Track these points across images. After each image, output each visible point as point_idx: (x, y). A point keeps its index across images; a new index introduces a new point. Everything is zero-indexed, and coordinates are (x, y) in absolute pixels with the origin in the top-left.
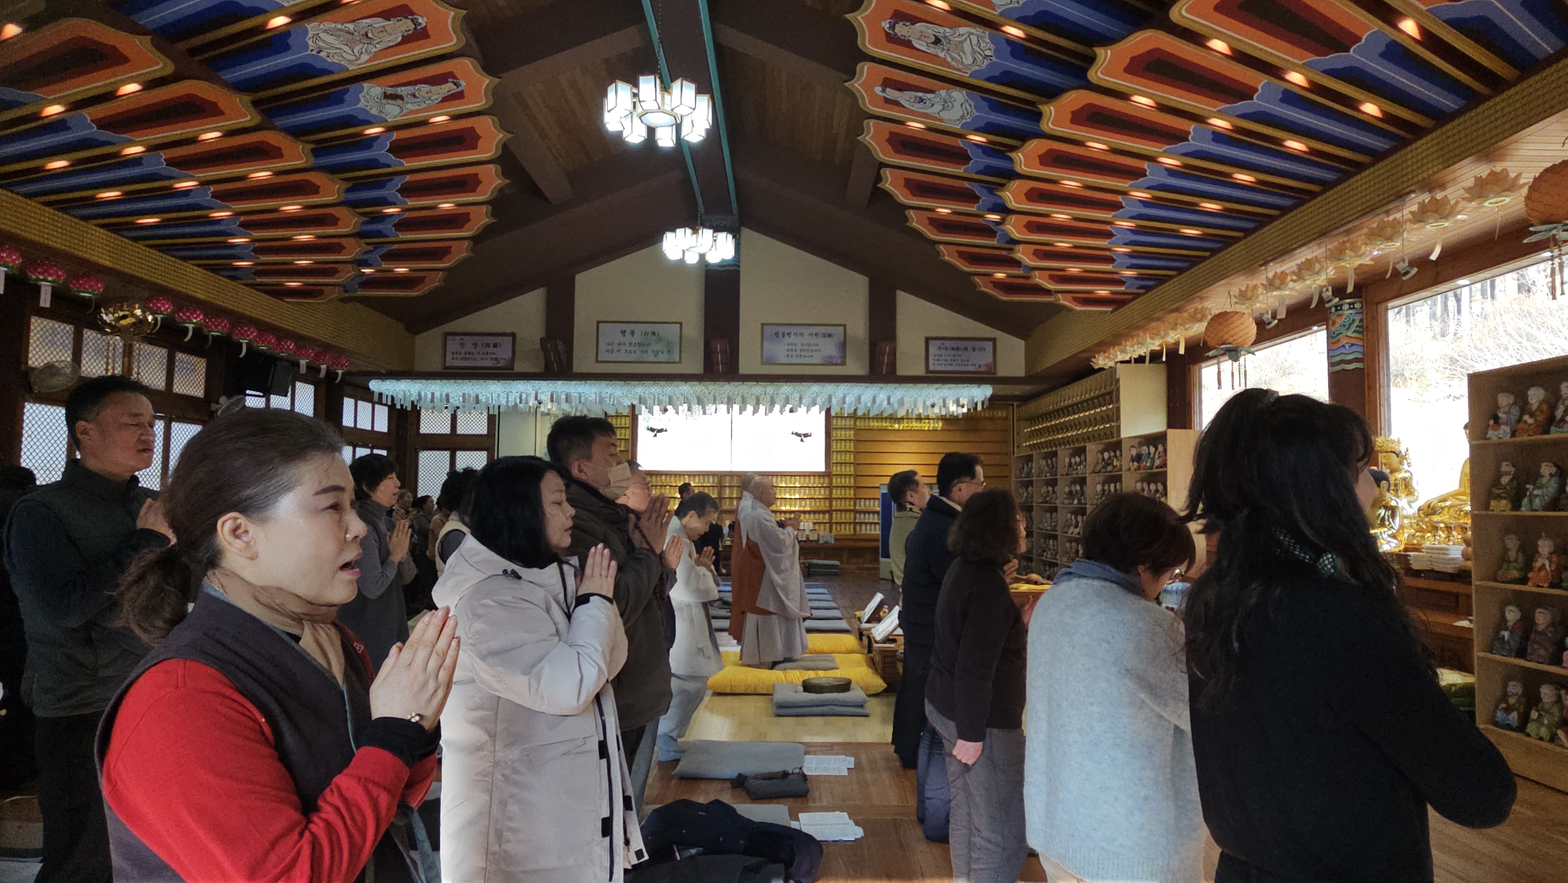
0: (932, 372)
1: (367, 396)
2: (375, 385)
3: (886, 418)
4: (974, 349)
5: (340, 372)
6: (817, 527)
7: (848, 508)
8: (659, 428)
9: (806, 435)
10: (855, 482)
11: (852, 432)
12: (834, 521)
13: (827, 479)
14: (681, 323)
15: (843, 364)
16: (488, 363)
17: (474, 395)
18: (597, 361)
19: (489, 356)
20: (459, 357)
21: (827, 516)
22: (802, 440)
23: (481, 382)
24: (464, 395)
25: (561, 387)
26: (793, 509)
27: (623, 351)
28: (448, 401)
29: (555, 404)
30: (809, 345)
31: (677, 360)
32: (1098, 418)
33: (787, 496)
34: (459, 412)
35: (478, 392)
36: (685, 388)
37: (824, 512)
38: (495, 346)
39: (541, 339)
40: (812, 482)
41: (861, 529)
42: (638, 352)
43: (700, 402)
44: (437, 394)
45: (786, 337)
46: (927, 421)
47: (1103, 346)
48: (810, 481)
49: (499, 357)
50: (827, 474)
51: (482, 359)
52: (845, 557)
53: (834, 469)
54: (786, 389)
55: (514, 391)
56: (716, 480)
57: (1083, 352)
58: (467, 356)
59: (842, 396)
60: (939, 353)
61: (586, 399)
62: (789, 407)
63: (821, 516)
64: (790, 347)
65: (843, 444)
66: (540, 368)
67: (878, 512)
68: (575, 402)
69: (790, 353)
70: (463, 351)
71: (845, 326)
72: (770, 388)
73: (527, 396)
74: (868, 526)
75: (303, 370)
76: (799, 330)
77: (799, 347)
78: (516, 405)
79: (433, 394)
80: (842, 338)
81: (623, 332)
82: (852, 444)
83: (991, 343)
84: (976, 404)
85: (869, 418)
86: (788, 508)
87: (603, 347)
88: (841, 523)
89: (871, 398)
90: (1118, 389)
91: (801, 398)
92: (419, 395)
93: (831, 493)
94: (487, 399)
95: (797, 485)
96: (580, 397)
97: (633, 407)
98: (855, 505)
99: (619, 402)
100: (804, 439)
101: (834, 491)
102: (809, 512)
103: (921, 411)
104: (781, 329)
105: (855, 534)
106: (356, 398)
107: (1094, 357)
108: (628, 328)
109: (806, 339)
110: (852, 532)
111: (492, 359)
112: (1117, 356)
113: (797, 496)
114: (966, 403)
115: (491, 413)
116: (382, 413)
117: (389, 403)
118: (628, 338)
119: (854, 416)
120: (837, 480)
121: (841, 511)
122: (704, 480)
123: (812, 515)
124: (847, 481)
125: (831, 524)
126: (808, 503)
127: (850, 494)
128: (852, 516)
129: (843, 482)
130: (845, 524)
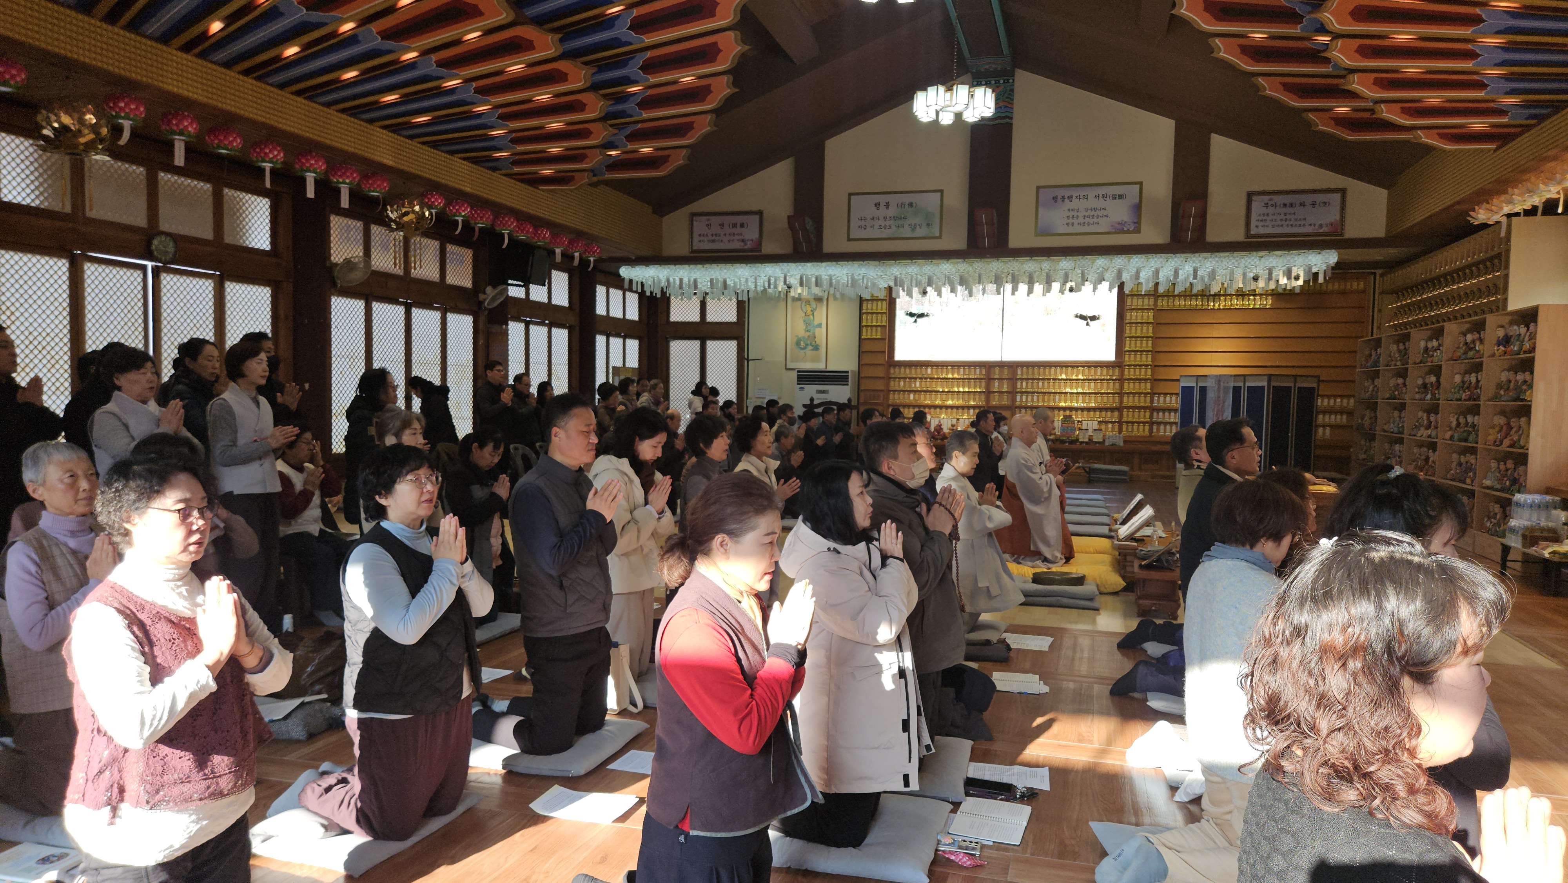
0: (1254, 236)
1: (617, 282)
2: (626, 272)
3: (1196, 296)
4: (1314, 204)
5: (592, 259)
6: (1103, 427)
7: (1142, 404)
8: (921, 312)
9: (1093, 318)
10: (1153, 373)
11: (1151, 314)
12: (1125, 419)
13: (1117, 370)
14: (941, 191)
15: (1137, 230)
16: (736, 245)
17: (721, 280)
18: (849, 239)
19: (737, 237)
20: (706, 239)
21: (1116, 414)
22: (1088, 324)
23: (729, 266)
24: (712, 280)
25: (811, 269)
26: (1075, 405)
27: (876, 227)
28: (696, 287)
29: (805, 289)
30: (1095, 209)
31: (937, 234)
32: (1484, 289)
33: (1068, 390)
34: (708, 299)
35: (726, 276)
36: (946, 267)
37: (1112, 409)
38: (742, 226)
39: (789, 217)
40: (1099, 373)
41: (1158, 430)
42: (893, 227)
43: (963, 282)
44: (686, 280)
45: (1067, 200)
46: (1251, 297)
47: (1484, 196)
48: (1096, 373)
49: (746, 237)
50: (1118, 364)
51: (729, 241)
52: (1136, 461)
53: (1127, 358)
54: (1065, 264)
55: (763, 275)
56: (984, 372)
57: (1458, 203)
58: (714, 237)
59: (1135, 270)
60: (1264, 210)
61: (838, 282)
62: (1068, 285)
63: (1109, 413)
64: (1071, 214)
65: (1139, 328)
66: (788, 249)
67: (1175, 410)
68: (825, 284)
69: (1071, 221)
70: (710, 232)
71: (1141, 184)
72: (1046, 264)
73: (776, 281)
74: (1165, 427)
75: (558, 258)
76: (1082, 192)
77: (1081, 214)
78: (765, 290)
79: (681, 280)
80: (1138, 201)
81: (877, 205)
82: (1151, 328)
83: (1337, 196)
84: (1316, 275)
85: (1174, 296)
86: (1068, 404)
87: (854, 223)
88: (1133, 423)
89: (1173, 272)
90: (1508, 251)
91: (1083, 274)
92: (668, 281)
93: (1122, 387)
94: (735, 283)
95: (1080, 377)
96: (831, 280)
97: (890, 289)
98: (1152, 401)
99: (874, 284)
100: (1091, 323)
101: (1126, 385)
102: (1094, 409)
103: (1241, 285)
104: (1060, 193)
105: (1151, 436)
106: (608, 286)
107: (1474, 210)
108: (882, 199)
109: (1092, 202)
110: (1147, 433)
111: (738, 240)
112: (1502, 208)
113: (1080, 390)
114: (1302, 274)
115: (740, 299)
116: (633, 300)
117: (639, 290)
118: (883, 211)
119: (1154, 294)
120: (1129, 372)
121: (1134, 408)
122: (970, 371)
123: (1098, 413)
124: (1143, 373)
125: (1120, 423)
126: (1093, 398)
127: (1146, 388)
128: (1148, 414)
129: (1137, 373)
130: (1138, 423)
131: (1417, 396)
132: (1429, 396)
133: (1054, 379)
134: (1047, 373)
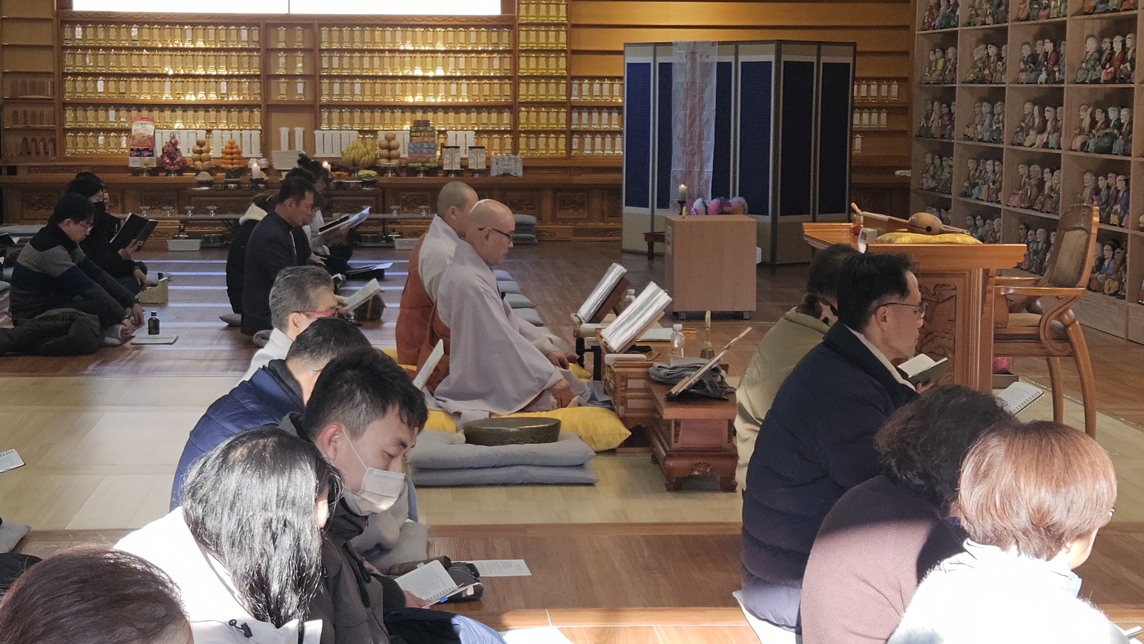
6: (484, 140)
7: (552, 97)
10: (569, 40)
12: (522, 127)
13: (505, 33)
26: (431, 100)
33: (418, 72)
37: (500, 108)
48: (467, 39)
50: (506, 21)
53: (523, 9)
56: (255, 35)
63: (494, 115)
67: (619, 109)
74: (598, 140)
88: (537, 131)
93: (515, 66)
95: (440, 47)
98: (569, 93)
101: (522, 61)
102: (467, 108)
105: (569, 156)
110: (563, 150)
113: (440, 71)
120: (528, 37)
121: (538, 105)
122: (228, 34)
123: (474, 115)
124: (552, 39)
125: (515, 132)
126: (464, 87)
127: (557, 69)
128: (563, 116)
129: (542, 39)
130: (547, 133)
131: (1023, 76)
132: (1043, 77)
133: (391, 51)
134: (378, 39)
